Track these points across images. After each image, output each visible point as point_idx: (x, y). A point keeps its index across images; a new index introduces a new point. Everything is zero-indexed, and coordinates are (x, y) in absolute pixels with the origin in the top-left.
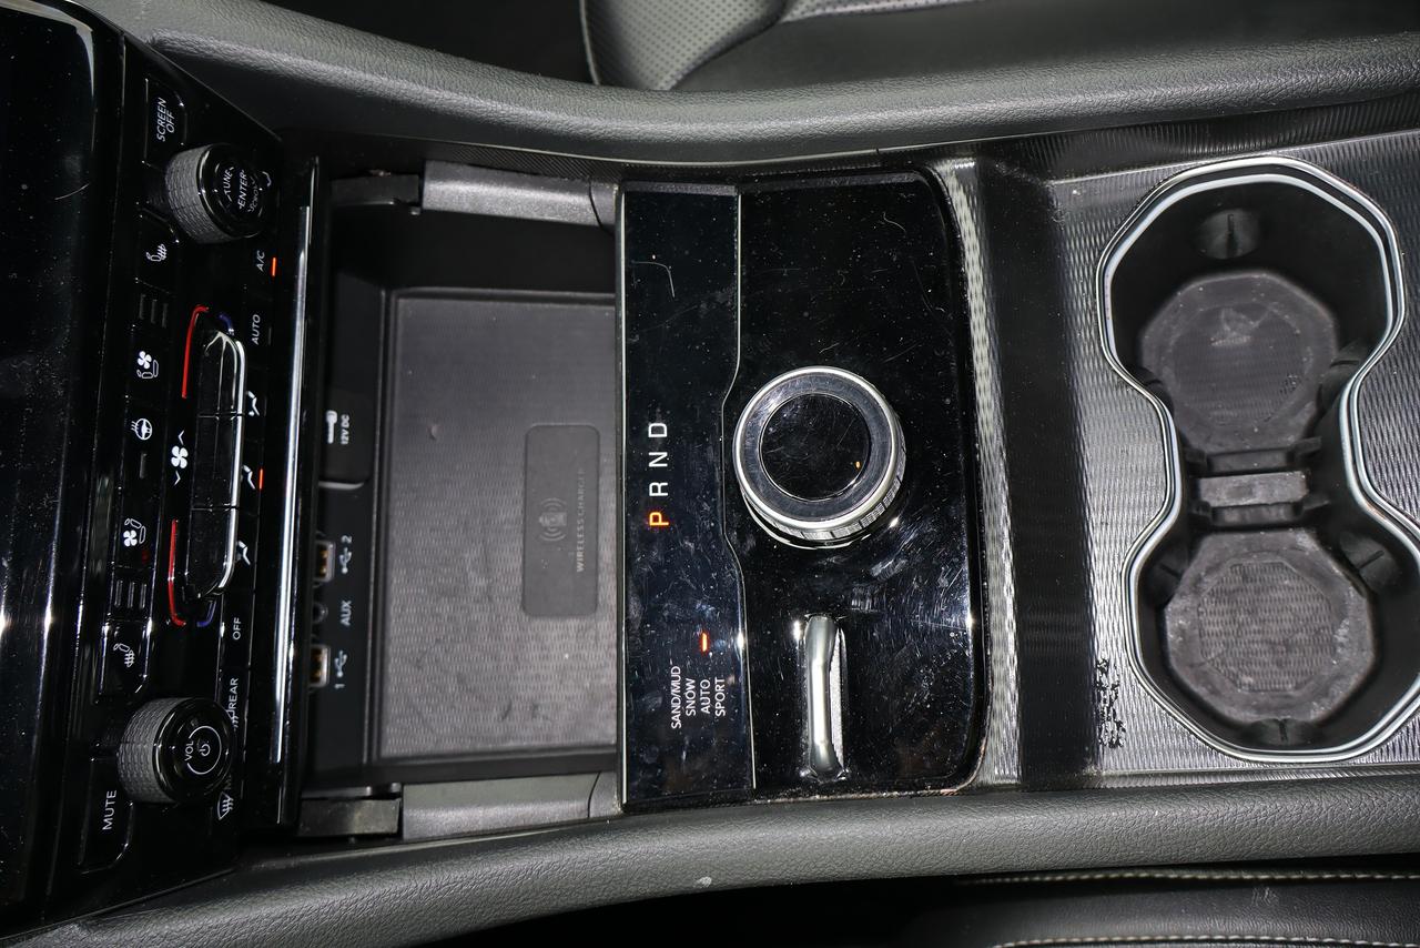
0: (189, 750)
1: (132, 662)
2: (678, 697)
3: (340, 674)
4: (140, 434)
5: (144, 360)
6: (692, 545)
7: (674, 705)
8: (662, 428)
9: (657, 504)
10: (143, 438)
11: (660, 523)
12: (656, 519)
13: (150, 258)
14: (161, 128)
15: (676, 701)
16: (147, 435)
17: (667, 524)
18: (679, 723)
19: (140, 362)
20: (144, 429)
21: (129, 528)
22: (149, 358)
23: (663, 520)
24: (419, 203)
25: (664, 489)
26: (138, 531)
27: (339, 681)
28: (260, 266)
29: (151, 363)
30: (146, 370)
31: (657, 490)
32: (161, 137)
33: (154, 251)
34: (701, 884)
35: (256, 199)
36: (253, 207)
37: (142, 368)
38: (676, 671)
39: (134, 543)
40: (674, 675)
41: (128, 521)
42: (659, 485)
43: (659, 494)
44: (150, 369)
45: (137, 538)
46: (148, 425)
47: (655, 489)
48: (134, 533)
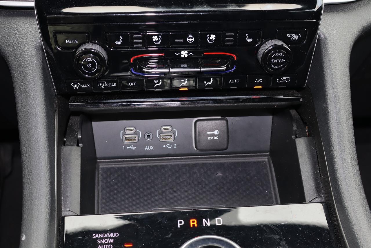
0: (89, 60)
1: (117, 44)
2: (106, 236)
3: (128, 148)
4: (189, 38)
5: (213, 37)
6: (169, 236)
7: (103, 235)
8: (220, 223)
9: (187, 223)
10: (188, 40)
11: (179, 224)
12: (181, 222)
13: (247, 35)
14: (291, 35)
15: (104, 235)
16: (189, 41)
17: (179, 227)
18: (95, 237)
19: (212, 35)
20: (191, 40)
21: (158, 38)
22: (214, 39)
23: (180, 225)
24: (296, 137)
25: (194, 225)
26: (158, 41)
27: (126, 147)
28: (256, 81)
29: (212, 40)
30: (210, 38)
31: (193, 223)
32: (288, 36)
33: (249, 37)
34: (23, 236)
35: (276, 67)
36: (273, 66)
37: (210, 37)
38: (117, 235)
39: (154, 40)
40: (115, 234)
41: (160, 37)
42: (195, 223)
43: (192, 224)
44: (210, 40)
45: (156, 41)
46: (192, 41)
47: (193, 222)
48: (157, 39)
